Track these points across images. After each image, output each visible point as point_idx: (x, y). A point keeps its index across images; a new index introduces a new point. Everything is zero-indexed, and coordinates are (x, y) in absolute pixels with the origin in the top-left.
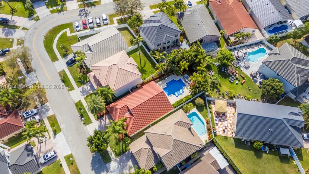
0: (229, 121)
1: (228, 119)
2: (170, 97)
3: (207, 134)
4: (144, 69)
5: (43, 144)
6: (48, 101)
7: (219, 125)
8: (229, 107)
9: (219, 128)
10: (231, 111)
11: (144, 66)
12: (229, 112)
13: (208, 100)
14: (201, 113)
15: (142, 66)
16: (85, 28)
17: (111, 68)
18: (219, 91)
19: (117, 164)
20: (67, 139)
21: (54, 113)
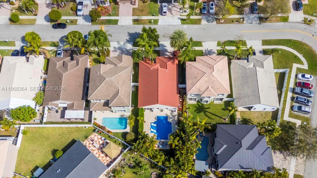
0: (97, 151)
1: (99, 152)
2: (155, 117)
3: (101, 125)
6: (217, 23)
7: (100, 140)
8: (108, 162)
10: (104, 160)
11: (205, 115)
12: (104, 158)
13: (127, 147)
14: (121, 133)
15: (207, 113)
18: (129, 167)
20: (172, 25)
21: (203, 25)
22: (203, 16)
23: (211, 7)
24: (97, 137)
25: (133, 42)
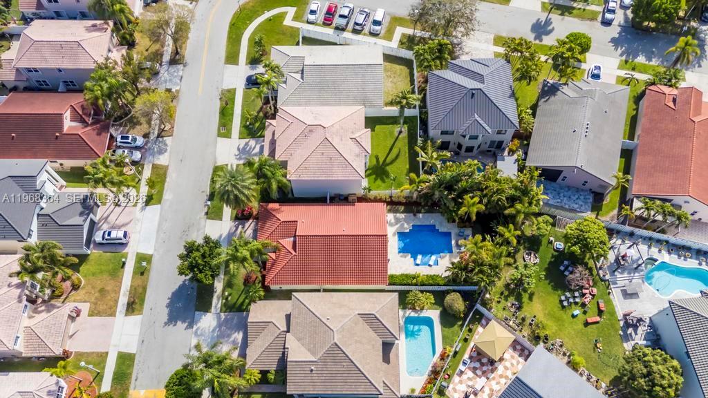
0: (493, 383)
1: (494, 378)
2: (401, 256)
3: (425, 377)
4: (388, 168)
5: (118, 209)
6: (171, 135)
7: (464, 377)
8: (516, 355)
9: (461, 382)
10: (512, 364)
11: (392, 163)
12: (508, 364)
13: (478, 312)
14: (444, 329)
15: (388, 160)
16: (327, 21)
17: (311, 131)
18: (519, 308)
19: (214, 323)
20: (160, 225)
21: (169, 161)
22: (147, 159)
23: (129, 141)
24: (456, 385)
25: (197, 313)
